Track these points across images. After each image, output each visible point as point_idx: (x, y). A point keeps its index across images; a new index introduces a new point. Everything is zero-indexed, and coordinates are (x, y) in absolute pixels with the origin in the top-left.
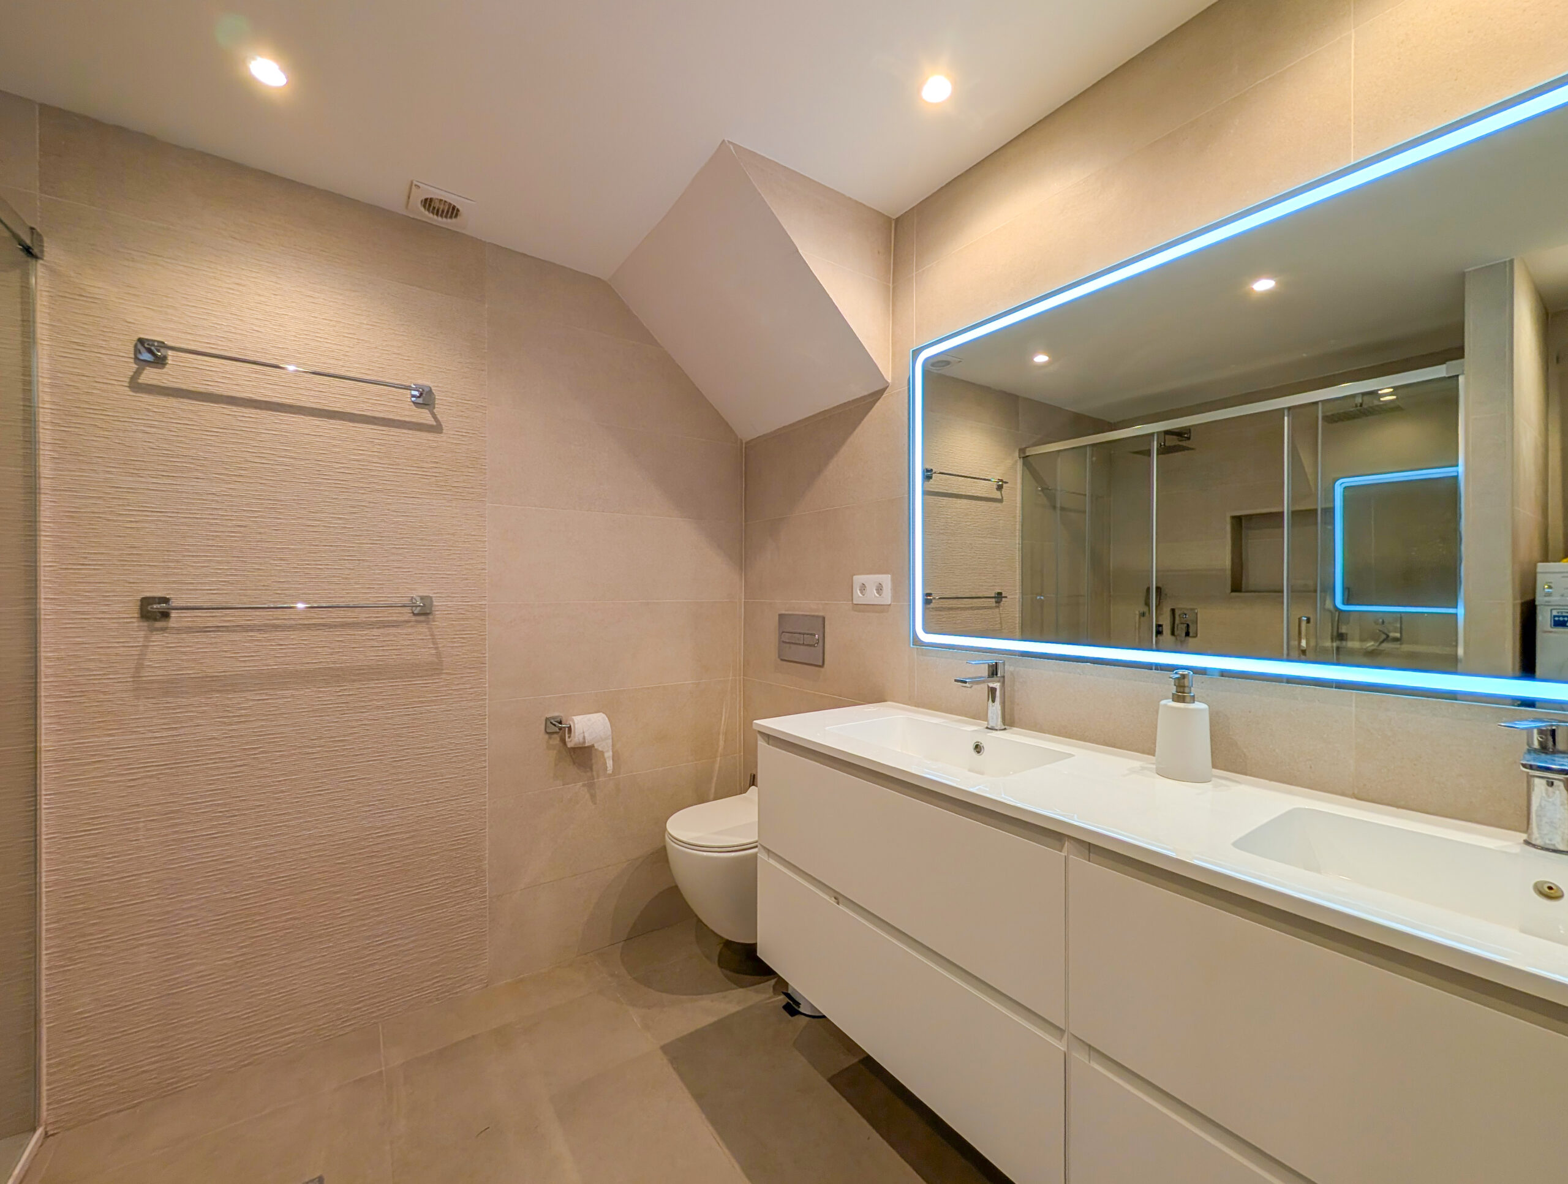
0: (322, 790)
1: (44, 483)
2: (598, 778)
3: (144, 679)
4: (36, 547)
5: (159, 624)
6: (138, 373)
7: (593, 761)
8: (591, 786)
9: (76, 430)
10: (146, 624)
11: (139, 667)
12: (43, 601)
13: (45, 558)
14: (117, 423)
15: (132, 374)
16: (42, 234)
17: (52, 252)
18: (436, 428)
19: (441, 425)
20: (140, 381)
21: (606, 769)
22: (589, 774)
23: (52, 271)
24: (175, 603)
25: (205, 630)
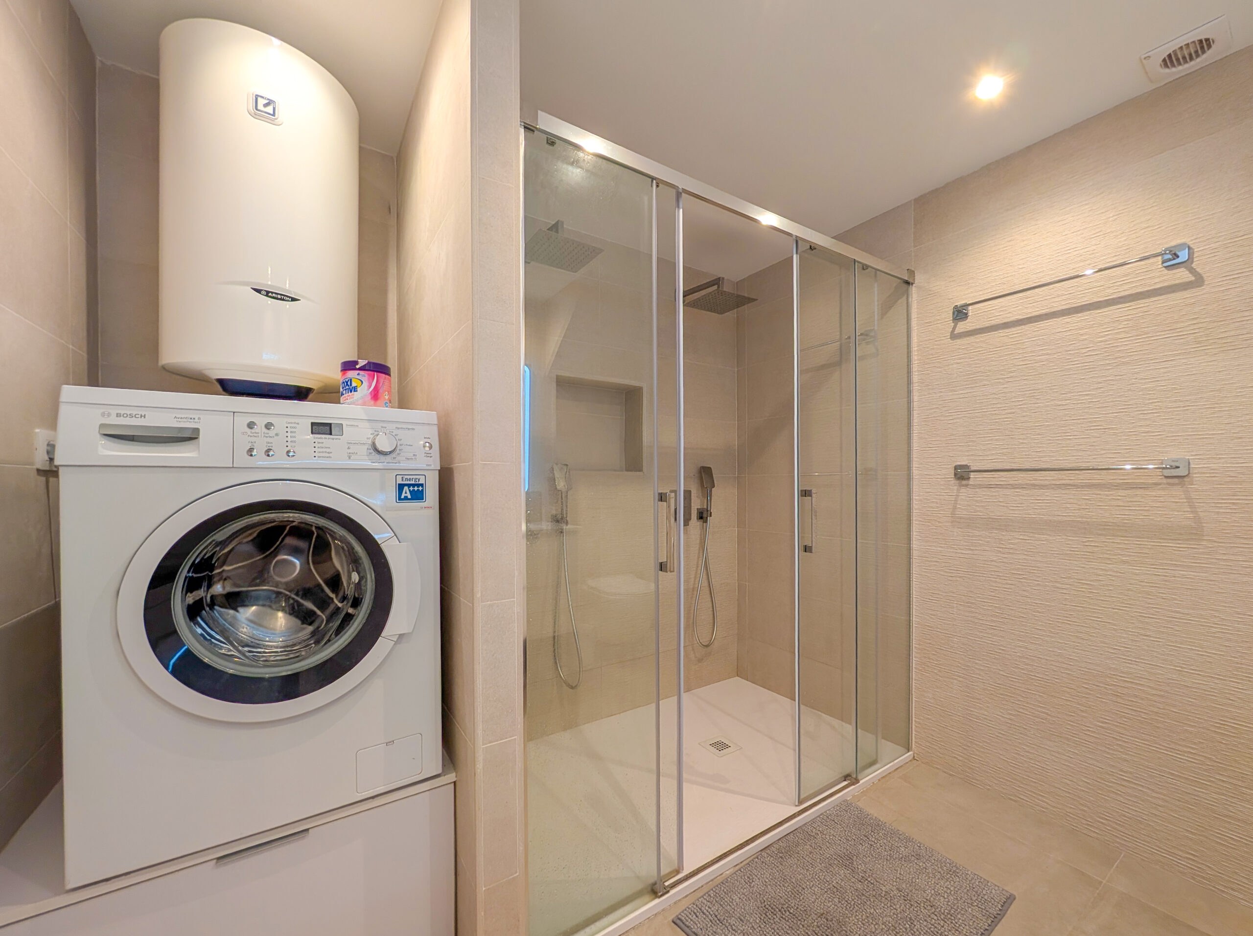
3: (957, 515)
5: (964, 482)
6: (954, 328)
9: (926, 372)
10: (958, 482)
13: (915, 445)
15: (951, 330)
16: (915, 271)
18: (1198, 281)
19: (1201, 277)
20: (955, 332)
23: (919, 288)
24: (973, 468)
25: (989, 487)
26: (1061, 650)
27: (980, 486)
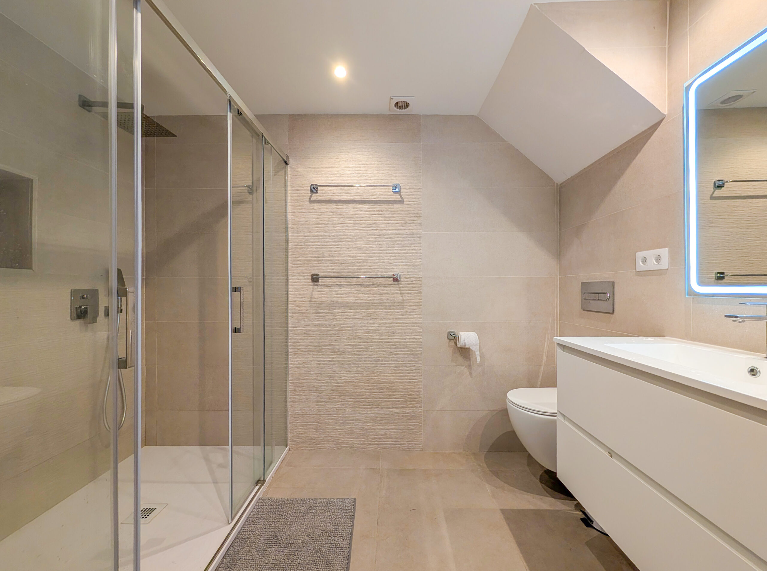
0: (362, 350)
1: (290, 237)
2: (473, 364)
3: (313, 302)
4: (287, 258)
5: (316, 283)
6: (311, 197)
7: (471, 356)
8: (469, 368)
9: (296, 219)
10: (313, 283)
11: (311, 298)
12: (289, 275)
13: (290, 262)
14: (306, 215)
15: (309, 197)
16: (289, 156)
17: (291, 162)
18: (402, 201)
19: (403, 200)
20: (311, 199)
21: (476, 361)
22: (469, 362)
23: (291, 168)
24: (320, 276)
25: (328, 286)
26: (359, 365)
27: (324, 286)
